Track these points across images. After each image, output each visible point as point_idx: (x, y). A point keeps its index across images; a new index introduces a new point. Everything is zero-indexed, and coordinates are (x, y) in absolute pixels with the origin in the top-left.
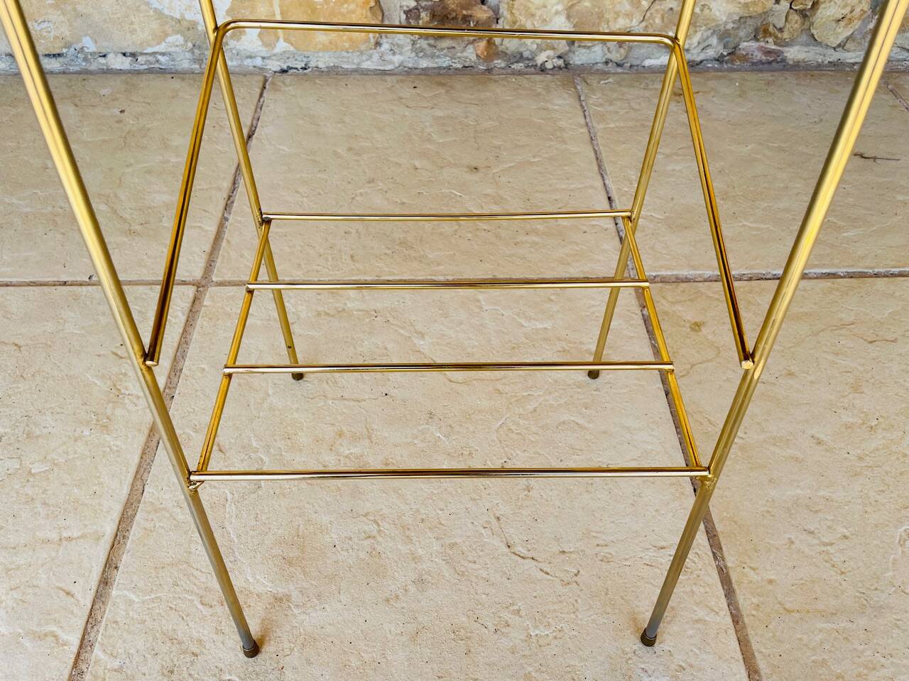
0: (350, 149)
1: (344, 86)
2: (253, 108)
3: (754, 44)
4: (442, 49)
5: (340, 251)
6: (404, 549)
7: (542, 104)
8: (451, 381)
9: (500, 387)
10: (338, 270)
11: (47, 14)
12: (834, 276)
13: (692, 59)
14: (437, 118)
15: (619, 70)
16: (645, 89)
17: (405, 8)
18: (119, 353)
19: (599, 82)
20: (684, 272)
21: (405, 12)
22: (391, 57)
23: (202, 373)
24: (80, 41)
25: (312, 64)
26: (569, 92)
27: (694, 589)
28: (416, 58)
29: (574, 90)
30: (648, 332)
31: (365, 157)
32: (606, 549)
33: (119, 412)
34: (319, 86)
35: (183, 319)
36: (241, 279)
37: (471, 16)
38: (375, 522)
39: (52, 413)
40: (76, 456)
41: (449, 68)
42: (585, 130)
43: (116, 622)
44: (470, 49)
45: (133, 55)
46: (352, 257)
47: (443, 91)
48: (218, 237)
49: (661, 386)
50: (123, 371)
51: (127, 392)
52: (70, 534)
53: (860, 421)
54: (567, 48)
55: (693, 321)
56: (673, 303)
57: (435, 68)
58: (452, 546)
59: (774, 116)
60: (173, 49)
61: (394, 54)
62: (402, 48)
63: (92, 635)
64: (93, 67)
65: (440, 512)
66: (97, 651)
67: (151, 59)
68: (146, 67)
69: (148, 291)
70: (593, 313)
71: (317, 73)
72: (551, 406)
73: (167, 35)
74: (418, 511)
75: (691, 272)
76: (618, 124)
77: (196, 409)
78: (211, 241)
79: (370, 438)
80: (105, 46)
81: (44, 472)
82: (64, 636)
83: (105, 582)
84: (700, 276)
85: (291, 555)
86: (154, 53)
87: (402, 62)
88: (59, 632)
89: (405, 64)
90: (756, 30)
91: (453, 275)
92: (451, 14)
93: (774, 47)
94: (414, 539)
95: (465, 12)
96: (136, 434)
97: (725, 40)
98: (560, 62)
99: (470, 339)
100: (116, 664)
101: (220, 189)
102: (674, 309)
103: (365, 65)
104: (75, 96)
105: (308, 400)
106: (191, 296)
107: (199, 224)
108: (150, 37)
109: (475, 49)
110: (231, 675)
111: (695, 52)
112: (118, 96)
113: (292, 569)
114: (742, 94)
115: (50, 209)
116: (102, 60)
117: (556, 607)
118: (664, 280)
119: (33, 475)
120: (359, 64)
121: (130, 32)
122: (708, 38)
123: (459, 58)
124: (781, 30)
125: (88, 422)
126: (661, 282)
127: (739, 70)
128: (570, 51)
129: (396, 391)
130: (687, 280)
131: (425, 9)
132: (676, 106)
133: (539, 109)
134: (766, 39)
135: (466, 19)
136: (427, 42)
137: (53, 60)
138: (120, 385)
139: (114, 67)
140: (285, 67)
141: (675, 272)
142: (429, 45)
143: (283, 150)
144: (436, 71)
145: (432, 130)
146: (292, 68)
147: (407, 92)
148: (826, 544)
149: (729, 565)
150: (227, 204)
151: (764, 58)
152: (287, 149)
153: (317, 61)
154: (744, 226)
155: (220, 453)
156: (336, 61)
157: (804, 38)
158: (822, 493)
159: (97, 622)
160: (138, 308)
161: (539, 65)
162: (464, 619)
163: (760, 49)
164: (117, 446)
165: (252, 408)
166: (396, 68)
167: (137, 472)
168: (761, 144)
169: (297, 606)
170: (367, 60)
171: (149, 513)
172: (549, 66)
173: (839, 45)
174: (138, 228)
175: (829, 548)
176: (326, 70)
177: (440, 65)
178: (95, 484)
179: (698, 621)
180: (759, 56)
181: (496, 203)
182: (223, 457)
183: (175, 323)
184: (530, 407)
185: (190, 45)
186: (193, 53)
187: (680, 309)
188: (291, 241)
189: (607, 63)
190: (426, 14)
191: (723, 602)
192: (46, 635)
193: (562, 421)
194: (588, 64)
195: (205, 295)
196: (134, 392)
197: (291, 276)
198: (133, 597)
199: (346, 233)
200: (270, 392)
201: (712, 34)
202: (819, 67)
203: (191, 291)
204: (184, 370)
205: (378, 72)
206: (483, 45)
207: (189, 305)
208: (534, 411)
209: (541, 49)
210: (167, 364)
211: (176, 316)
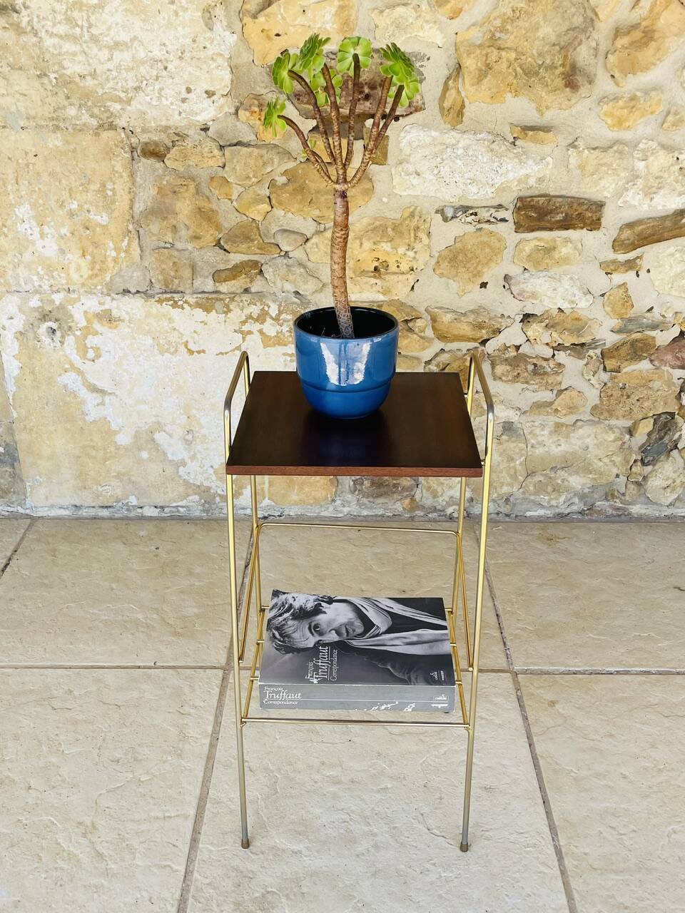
0: (316, 576)
2: (247, 546)
3: (607, 504)
4: (378, 504)
6: (366, 829)
8: (391, 733)
9: (423, 738)
11: (110, 481)
12: (649, 673)
13: (561, 512)
14: (376, 554)
15: (507, 519)
16: (525, 535)
18: (181, 711)
19: (492, 529)
20: (546, 668)
21: (353, 480)
22: (341, 508)
24: (127, 498)
25: (286, 513)
26: (471, 536)
27: (540, 856)
28: (359, 509)
29: (473, 534)
30: (520, 706)
31: (327, 581)
32: (488, 833)
33: (187, 747)
34: (291, 529)
35: (218, 690)
37: (399, 484)
38: (348, 813)
39: (147, 746)
40: (165, 771)
41: (383, 516)
43: (204, 861)
44: (398, 504)
45: (162, 508)
47: (379, 534)
49: (527, 740)
50: (185, 722)
51: (190, 735)
52: (169, 815)
53: (653, 766)
54: (468, 504)
55: (550, 700)
56: (538, 688)
57: (372, 516)
58: (394, 828)
59: (619, 557)
60: (191, 504)
61: (344, 506)
62: (350, 503)
63: (191, 867)
64: (132, 514)
66: (196, 875)
67: (174, 510)
68: (169, 515)
69: (193, 673)
71: (289, 519)
72: (456, 751)
73: (189, 495)
74: (373, 809)
75: (551, 668)
76: (504, 561)
79: (341, 766)
80: (144, 501)
81: (149, 780)
82: (175, 867)
83: (194, 841)
84: (557, 670)
85: (300, 829)
86: (178, 506)
87: (349, 511)
88: (173, 866)
89: (351, 513)
90: (606, 494)
92: (385, 483)
93: (620, 505)
94: (372, 824)
95: (394, 482)
96: (199, 760)
97: (584, 500)
100: (208, 881)
102: (538, 691)
103: (322, 514)
104: (122, 536)
106: (221, 676)
108: (177, 497)
109: (402, 504)
110: (271, 888)
111: (563, 507)
112: (153, 537)
113: (301, 837)
114: (597, 540)
115: (120, 617)
116: (139, 510)
117: (456, 862)
118: (532, 673)
119: (142, 782)
120: (319, 513)
121: (164, 493)
122: (571, 498)
123: (390, 509)
124: (623, 494)
125: (170, 753)
126: (531, 674)
127: (596, 521)
128: (470, 506)
129: (356, 738)
130: (548, 673)
131: (367, 479)
132: (548, 548)
133: (448, 548)
134: (615, 500)
135: (396, 486)
136: (368, 500)
137: (105, 510)
138: (185, 731)
139: (146, 515)
140: (266, 515)
141: (540, 668)
142: (370, 501)
143: (270, 576)
144: (374, 518)
145: (373, 562)
146: (271, 516)
147: (353, 534)
148: (621, 835)
149: (561, 844)
151: (614, 512)
153: (290, 511)
154: (590, 637)
156: (302, 511)
157: (642, 499)
158: (622, 806)
159: (193, 861)
160: (189, 683)
161: (448, 515)
162: (403, 866)
163: (611, 506)
164: (189, 766)
166: (345, 516)
167: (203, 782)
168: (607, 578)
169: (306, 856)
170: (325, 510)
171: (214, 804)
172: (456, 515)
173: (671, 504)
174: (180, 630)
175: (623, 836)
176: (295, 517)
177: (376, 513)
178: (180, 788)
179: (540, 873)
180: (610, 511)
182: (254, 774)
183: (213, 693)
184: (442, 751)
185: (203, 501)
186: (204, 506)
187: (542, 692)
189: (498, 514)
190: (368, 482)
191: (556, 864)
192: (165, 866)
195: (229, 675)
196: (194, 735)
198: (212, 848)
200: (278, 737)
201: (575, 495)
202: (657, 520)
203: (220, 673)
204: (222, 723)
205: (333, 518)
206: (407, 501)
207: (220, 682)
208: (445, 753)
209: (449, 504)
210: (212, 718)
211: (213, 689)
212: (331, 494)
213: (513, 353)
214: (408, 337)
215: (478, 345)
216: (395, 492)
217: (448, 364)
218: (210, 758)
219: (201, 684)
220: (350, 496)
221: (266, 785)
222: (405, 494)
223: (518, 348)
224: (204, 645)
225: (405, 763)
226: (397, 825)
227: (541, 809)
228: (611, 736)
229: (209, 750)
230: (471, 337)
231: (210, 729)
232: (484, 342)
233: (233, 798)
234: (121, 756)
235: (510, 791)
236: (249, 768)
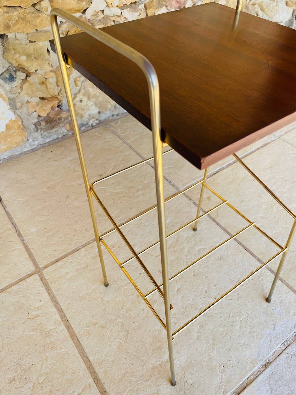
0: (48, 188)
1: (22, 162)
4: (53, 133)
5: (80, 230)
7: (103, 140)
8: (157, 256)
10: (85, 238)
15: (119, 117)
17: (34, 123)
18: (30, 317)
19: (116, 124)
21: (34, 125)
22: (33, 143)
23: (71, 305)
26: (109, 132)
28: (43, 140)
29: (109, 130)
31: (57, 188)
33: (52, 339)
34: (11, 166)
35: (44, 289)
36: (52, 261)
37: (61, 117)
38: (173, 317)
39: (26, 356)
40: (52, 365)
41: (58, 138)
42: (125, 145)
44: (64, 129)
46: (86, 230)
47: (64, 149)
48: (27, 249)
49: (214, 223)
50: (39, 323)
51: (48, 330)
53: (267, 206)
54: (99, 116)
55: (206, 197)
56: (197, 194)
57: (52, 141)
61: (35, 141)
62: (37, 138)
65: (189, 301)
69: (19, 286)
70: (179, 209)
71: (6, 161)
72: (191, 247)
76: (134, 138)
77: (81, 319)
78: (26, 252)
81: (45, 379)
87: (39, 143)
89: (40, 143)
91: (126, 219)
92: (53, 119)
94: (189, 315)
95: (58, 117)
96: (67, 342)
98: (98, 122)
99: (151, 238)
101: (10, 229)
103: (24, 150)
105: (117, 291)
106: (38, 278)
107: (14, 248)
109: (66, 128)
119: (42, 383)
120: (22, 151)
123: (60, 133)
125: (45, 351)
128: (100, 116)
131: (42, 121)
133: (104, 143)
135: (60, 119)
136: (47, 132)
138: (43, 329)
142: (48, 133)
143: (21, 200)
144: (54, 141)
147: (50, 155)
150: (18, 234)
152: (22, 199)
153: (3, 156)
155: (104, 329)
156: (11, 153)
160: (21, 295)
161: (91, 125)
164: (64, 351)
165: (101, 306)
166: (37, 146)
167: (81, 355)
170: (25, 148)
171: (99, 366)
172: (94, 124)
176: (8, 158)
177: (53, 138)
178: (69, 370)
181: (119, 185)
182: (107, 329)
183: (42, 292)
184: (186, 251)
188: (58, 236)
189: (113, 116)
190: (43, 122)
193: (198, 250)
194: (107, 118)
195: (43, 275)
196: (51, 328)
197: (70, 249)
199: (76, 222)
203: (36, 276)
204: (62, 308)
205: (31, 151)
206: (68, 125)
207: (41, 282)
208: (188, 251)
209: (89, 120)
210: (54, 310)
211: (40, 290)
212: (25, 137)
213: (101, 16)
214: (39, 16)
215: (81, 14)
216: (59, 123)
217: (68, 31)
218: (73, 336)
219: (29, 291)
220: (36, 134)
221: (119, 331)
222: (66, 122)
223: (103, 11)
224: (12, 264)
225: (176, 268)
226: (200, 307)
227: (248, 254)
228: (242, 201)
229: (68, 331)
230: (77, 9)
231: (58, 317)
232: (84, 12)
233: (107, 353)
234: (13, 375)
235: (230, 253)
236: (101, 326)
